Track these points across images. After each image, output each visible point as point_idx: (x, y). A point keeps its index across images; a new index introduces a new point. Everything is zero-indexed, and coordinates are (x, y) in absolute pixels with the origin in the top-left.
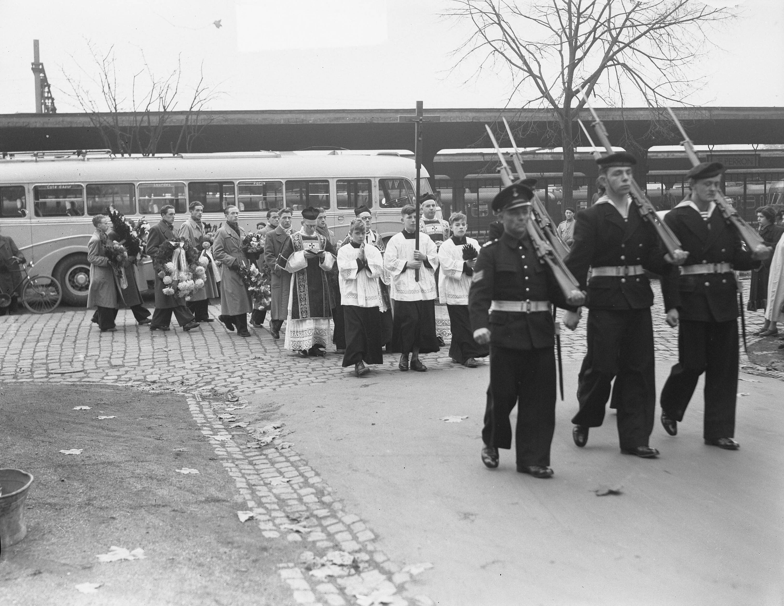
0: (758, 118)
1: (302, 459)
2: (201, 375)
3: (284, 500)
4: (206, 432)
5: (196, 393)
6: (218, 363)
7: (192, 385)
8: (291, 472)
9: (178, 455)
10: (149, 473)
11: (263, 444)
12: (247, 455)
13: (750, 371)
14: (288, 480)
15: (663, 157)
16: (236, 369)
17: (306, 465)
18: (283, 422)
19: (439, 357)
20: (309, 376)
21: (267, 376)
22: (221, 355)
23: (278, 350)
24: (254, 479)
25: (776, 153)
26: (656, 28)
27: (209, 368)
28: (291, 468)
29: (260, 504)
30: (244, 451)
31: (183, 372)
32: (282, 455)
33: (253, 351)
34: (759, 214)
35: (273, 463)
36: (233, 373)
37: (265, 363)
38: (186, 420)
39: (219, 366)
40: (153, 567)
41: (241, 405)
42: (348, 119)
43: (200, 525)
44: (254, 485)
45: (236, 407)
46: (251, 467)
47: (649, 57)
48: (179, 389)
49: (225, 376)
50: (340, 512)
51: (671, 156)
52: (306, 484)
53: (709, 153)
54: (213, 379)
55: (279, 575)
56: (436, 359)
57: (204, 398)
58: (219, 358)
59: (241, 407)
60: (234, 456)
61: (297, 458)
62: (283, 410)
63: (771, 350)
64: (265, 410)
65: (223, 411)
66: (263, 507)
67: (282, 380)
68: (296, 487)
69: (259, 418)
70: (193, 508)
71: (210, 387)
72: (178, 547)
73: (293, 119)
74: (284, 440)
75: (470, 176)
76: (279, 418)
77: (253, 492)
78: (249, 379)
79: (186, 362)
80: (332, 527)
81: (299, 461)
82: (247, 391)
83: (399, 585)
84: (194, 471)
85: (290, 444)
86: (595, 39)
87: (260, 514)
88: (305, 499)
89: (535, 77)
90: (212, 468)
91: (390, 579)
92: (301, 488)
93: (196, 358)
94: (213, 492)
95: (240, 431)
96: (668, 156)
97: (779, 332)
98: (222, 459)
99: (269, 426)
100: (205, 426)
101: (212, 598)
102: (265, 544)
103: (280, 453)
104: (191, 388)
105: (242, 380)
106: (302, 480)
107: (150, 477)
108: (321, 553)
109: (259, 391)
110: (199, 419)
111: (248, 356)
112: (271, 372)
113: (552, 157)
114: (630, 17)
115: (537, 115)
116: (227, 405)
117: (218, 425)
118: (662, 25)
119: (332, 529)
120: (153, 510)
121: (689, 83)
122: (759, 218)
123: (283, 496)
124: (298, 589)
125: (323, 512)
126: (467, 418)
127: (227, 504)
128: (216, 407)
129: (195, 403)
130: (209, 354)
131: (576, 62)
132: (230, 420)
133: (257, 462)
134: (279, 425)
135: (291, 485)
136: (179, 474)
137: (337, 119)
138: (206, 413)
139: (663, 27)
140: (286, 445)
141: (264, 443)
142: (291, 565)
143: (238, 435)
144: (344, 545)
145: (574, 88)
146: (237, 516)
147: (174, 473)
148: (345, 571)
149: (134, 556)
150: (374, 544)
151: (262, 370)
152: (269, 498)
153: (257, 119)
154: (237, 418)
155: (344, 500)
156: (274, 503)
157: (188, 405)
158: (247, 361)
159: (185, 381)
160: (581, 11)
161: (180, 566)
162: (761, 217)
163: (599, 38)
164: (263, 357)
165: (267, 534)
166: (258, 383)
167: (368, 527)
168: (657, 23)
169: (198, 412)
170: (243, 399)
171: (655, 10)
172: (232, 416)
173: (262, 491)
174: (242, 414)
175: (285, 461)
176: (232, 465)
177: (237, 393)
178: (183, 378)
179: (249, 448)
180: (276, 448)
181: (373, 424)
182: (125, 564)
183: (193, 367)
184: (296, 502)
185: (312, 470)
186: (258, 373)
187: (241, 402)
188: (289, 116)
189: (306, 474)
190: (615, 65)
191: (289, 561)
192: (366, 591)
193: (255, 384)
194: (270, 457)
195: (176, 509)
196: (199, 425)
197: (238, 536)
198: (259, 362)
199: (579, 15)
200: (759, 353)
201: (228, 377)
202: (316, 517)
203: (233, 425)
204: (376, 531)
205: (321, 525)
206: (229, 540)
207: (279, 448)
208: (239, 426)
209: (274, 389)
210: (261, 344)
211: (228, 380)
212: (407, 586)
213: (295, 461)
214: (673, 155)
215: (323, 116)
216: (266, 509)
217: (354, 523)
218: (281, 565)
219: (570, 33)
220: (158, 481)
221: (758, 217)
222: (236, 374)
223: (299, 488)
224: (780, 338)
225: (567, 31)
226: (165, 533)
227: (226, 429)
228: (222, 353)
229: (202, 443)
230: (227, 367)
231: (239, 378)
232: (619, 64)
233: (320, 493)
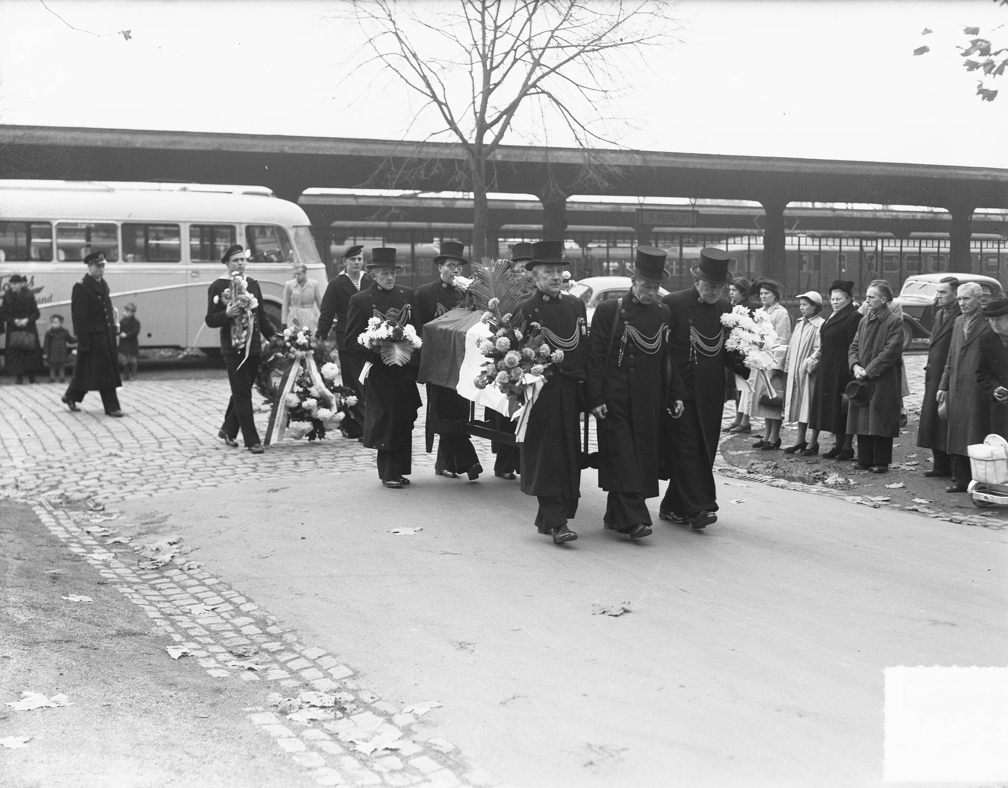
0: (698, 166)
1: (221, 582)
2: (42, 476)
3: (217, 633)
4: (76, 549)
5: (41, 499)
6: (60, 461)
7: (31, 490)
8: (213, 599)
9: (55, 578)
10: (29, 601)
11: (160, 565)
12: (144, 577)
13: (730, 474)
14: (213, 607)
15: (579, 209)
16: (88, 469)
17: (230, 588)
18: (181, 536)
19: (355, 456)
20: (192, 477)
21: (133, 478)
22: (62, 451)
23: (138, 445)
24: (168, 608)
25: (713, 209)
26: (587, 51)
27: (50, 467)
28: (211, 594)
29: (189, 638)
30: (138, 573)
31: (15, 473)
32: (191, 577)
33: (104, 446)
34: (731, 287)
35: (184, 588)
36: (85, 474)
37: (127, 462)
38: (43, 535)
39: (62, 465)
40: (87, 715)
41: (109, 515)
42: (189, 145)
43: (124, 664)
44: (170, 615)
45: (105, 518)
46: (156, 593)
47: (577, 85)
48: (17, 495)
49: (76, 478)
50: (297, 645)
51: (589, 208)
52: (237, 611)
53: (639, 207)
54: (60, 482)
55: (250, 721)
56: (352, 457)
57: (56, 506)
58: (60, 454)
59: (112, 518)
60: (128, 579)
61: (214, 581)
62: (171, 521)
63: (748, 449)
64: (147, 521)
65: (87, 523)
66: (193, 641)
67: (156, 484)
68: (226, 615)
69: (143, 531)
70: (105, 644)
71: (58, 492)
72: (109, 691)
73: (114, 141)
74: (188, 559)
75: (337, 223)
76: (171, 531)
77: (173, 623)
78: (110, 482)
79: (14, 459)
80: (293, 663)
81: (218, 584)
82: (113, 498)
83: (403, 727)
84: (86, 599)
85: (198, 563)
86: (515, 60)
87: (194, 649)
88: (245, 630)
89: (440, 104)
90: (106, 594)
91: (390, 721)
92: (233, 617)
93: (28, 455)
94: (121, 623)
95: (121, 548)
96: (585, 208)
97: (753, 428)
98: (115, 583)
99: (162, 542)
100: (72, 542)
101: (180, 750)
102: (217, 684)
103: (188, 575)
104: (31, 493)
105: (101, 483)
106: (231, 607)
107: (32, 607)
108: (292, 693)
109: (129, 497)
110: (62, 535)
111: (99, 452)
112: (138, 473)
113: (443, 204)
114: (554, 35)
115: (442, 151)
116: (91, 515)
117: (88, 540)
118: (596, 48)
119: (294, 665)
120: (55, 647)
121: (628, 121)
122: (731, 292)
123: (213, 628)
124: (280, 736)
125: (275, 646)
126: (421, 529)
127: (146, 637)
128: (76, 518)
129: (45, 512)
130: (45, 450)
131: (491, 87)
132: (103, 534)
133: (162, 586)
134: (175, 540)
135: (218, 614)
136: (68, 602)
137: (174, 143)
138: (66, 525)
139: (597, 50)
140: (194, 564)
141: (160, 562)
142: (260, 708)
143: (120, 553)
144: (317, 684)
145: (488, 121)
146: (167, 652)
147: (62, 601)
148: (330, 715)
149: (56, 702)
150: (357, 682)
151: (125, 471)
152: (197, 629)
153: (65, 138)
154: (111, 531)
155: (296, 630)
156: (205, 636)
157: (38, 516)
158: (100, 458)
159: (19, 484)
160: (498, 24)
161: (121, 713)
162: (733, 290)
163: (520, 59)
164: (119, 453)
165: (215, 673)
166: (124, 487)
167: (340, 661)
168: (589, 45)
169: (55, 524)
170: (110, 507)
171: (590, 29)
172: (103, 529)
173: (185, 622)
174: (117, 527)
175: (199, 585)
176: (130, 590)
177: (99, 499)
178: (17, 480)
179: (143, 569)
180: (181, 569)
181: (303, 538)
182: (48, 712)
183: (27, 465)
184: (232, 634)
185: (241, 595)
186: (120, 475)
187: (109, 511)
188: (109, 136)
189: (234, 600)
190: (538, 93)
191: (255, 704)
192: (364, 736)
193: (120, 488)
194: (176, 579)
195: (85, 645)
196: (63, 540)
197: (178, 676)
198: (116, 461)
199: (497, 28)
200: (734, 453)
201: (79, 479)
202: (267, 651)
203: (110, 541)
204: (352, 665)
205: (277, 661)
206: (170, 681)
207: (185, 568)
208: (119, 542)
209: (150, 495)
210: (113, 436)
211: (81, 483)
212: (414, 728)
213: (213, 585)
214: (591, 208)
215: (155, 138)
216: (200, 643)
217: (320, 657)
218: (248, 709)
219: (484, 51)
220: (45, 611)
221: (729, 289)
222: (89, 476)
223: (230, 618)
224: (754, 435)
225: (480, 48)
226: (84, 675)
227: (103, 546)
228: (62, 448)
229: (79, 563)
230: (75, 466)
231: (96, 481)
232: (543, 92)
233: (262, 623)
